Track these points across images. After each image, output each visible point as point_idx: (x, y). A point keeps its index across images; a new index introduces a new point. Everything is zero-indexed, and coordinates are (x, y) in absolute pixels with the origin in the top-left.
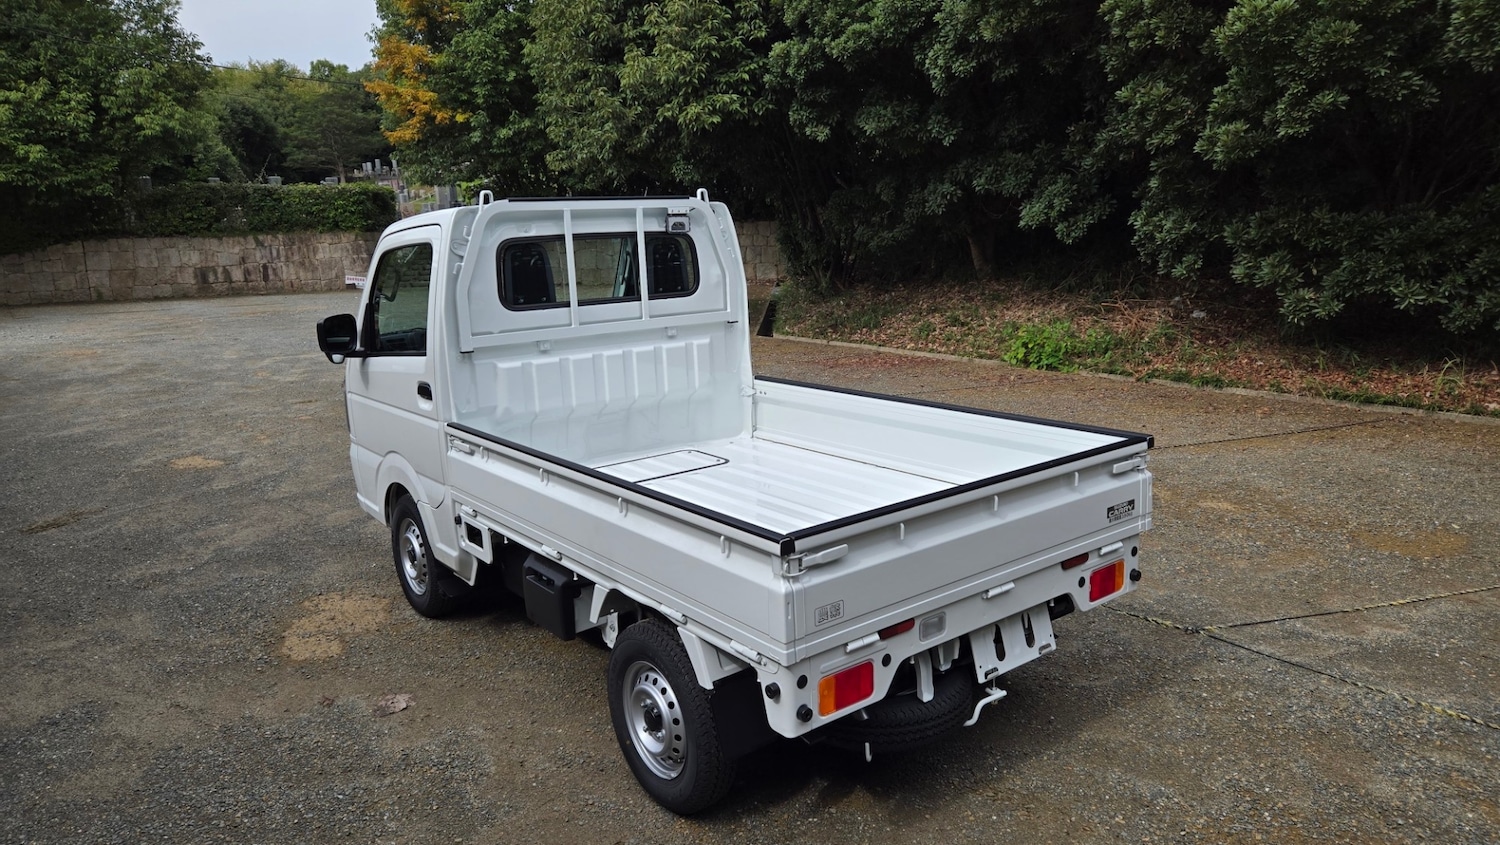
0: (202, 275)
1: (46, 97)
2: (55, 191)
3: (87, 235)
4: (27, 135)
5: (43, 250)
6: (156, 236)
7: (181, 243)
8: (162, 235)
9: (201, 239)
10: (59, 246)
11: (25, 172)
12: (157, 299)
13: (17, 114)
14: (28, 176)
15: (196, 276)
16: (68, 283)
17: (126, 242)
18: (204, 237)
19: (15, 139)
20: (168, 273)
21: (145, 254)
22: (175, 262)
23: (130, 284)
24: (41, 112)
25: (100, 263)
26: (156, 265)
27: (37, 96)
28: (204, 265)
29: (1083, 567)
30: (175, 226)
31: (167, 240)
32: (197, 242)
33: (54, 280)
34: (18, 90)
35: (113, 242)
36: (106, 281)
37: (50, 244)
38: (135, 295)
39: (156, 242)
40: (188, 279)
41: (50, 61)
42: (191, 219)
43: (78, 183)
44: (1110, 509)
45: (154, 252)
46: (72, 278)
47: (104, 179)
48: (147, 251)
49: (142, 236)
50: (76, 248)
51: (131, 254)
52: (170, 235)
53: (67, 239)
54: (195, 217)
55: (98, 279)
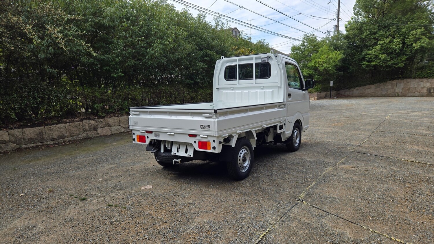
0: (429, 90)
1: (390, 42)
2: (387, 66)
3: (399, 78)
4: (383, 52)
5: (386, 82)
6: (418, 78)
7: (425, 80)
8: (420, 78)
9: (431, 79)
10: (390, 81)
11: (381, 62)
12: (414, 96)
13: (382, 47)
14: (381, 63)
15: (427, 90)
16: (390, 91)
17: (409, 80)
18: (432, 78)
19: (380, 53)
20: (419, 89)
21: (414, 84)
22: (422, 86)
23: (407, 92)
24: (388, 46)
25: (400, 86)
26: (416, 87)
27: (387, 42)
28: (431, 87)
29: (195, 138)
30: (424, 75)
31: (421, 80)
32: (430, 80)
33: (387, 90)
34: (383, 41)
35: (405, 80)
36: (401, 91)
37: (388, 81)
38: (408, 95)
39: (417, 80)
40: (425, 91)
41: (394, 32)
42: (429, 73)
43: (395, 64)
44: (201, 126)
45: (416, 83)
46: (392, 90)
47: (402, 62)
48: (414, 83)
49: (414, 78)
50: (395, 82)
51: (409, 83)
52: (422, 78)
53: (393, 79)
54: (431, 72)
55: (399, 90)
